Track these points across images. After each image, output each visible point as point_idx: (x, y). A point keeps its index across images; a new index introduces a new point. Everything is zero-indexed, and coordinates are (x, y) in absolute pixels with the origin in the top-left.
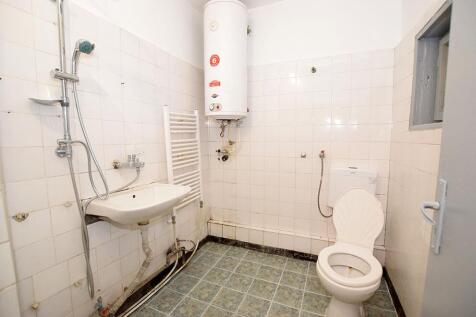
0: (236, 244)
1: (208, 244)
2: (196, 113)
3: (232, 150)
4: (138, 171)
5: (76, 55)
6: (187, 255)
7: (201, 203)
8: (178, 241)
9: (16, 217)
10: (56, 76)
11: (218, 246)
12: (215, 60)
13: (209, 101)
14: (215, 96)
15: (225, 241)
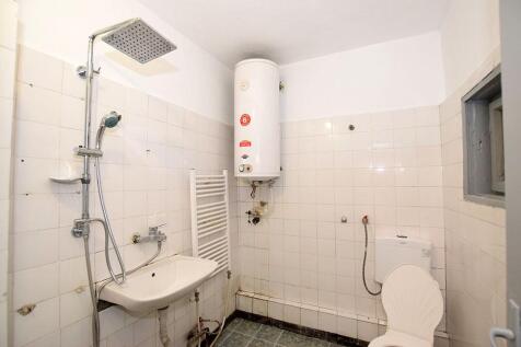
0: (269, 322)
1: (236, 321)
2: (225, 173)
3: (264, 212)
4: (160, 246)
5: (101, 131)
6: (210, 338)
7: (229, 273)
8: (201, 320)
9: (21, 311)
10: (80, 154)
11: (248, 324)
12: (246, 120)
13: (239, 162)
14: (245, 157)
15: (256, 318)
